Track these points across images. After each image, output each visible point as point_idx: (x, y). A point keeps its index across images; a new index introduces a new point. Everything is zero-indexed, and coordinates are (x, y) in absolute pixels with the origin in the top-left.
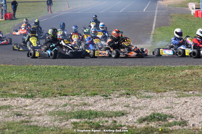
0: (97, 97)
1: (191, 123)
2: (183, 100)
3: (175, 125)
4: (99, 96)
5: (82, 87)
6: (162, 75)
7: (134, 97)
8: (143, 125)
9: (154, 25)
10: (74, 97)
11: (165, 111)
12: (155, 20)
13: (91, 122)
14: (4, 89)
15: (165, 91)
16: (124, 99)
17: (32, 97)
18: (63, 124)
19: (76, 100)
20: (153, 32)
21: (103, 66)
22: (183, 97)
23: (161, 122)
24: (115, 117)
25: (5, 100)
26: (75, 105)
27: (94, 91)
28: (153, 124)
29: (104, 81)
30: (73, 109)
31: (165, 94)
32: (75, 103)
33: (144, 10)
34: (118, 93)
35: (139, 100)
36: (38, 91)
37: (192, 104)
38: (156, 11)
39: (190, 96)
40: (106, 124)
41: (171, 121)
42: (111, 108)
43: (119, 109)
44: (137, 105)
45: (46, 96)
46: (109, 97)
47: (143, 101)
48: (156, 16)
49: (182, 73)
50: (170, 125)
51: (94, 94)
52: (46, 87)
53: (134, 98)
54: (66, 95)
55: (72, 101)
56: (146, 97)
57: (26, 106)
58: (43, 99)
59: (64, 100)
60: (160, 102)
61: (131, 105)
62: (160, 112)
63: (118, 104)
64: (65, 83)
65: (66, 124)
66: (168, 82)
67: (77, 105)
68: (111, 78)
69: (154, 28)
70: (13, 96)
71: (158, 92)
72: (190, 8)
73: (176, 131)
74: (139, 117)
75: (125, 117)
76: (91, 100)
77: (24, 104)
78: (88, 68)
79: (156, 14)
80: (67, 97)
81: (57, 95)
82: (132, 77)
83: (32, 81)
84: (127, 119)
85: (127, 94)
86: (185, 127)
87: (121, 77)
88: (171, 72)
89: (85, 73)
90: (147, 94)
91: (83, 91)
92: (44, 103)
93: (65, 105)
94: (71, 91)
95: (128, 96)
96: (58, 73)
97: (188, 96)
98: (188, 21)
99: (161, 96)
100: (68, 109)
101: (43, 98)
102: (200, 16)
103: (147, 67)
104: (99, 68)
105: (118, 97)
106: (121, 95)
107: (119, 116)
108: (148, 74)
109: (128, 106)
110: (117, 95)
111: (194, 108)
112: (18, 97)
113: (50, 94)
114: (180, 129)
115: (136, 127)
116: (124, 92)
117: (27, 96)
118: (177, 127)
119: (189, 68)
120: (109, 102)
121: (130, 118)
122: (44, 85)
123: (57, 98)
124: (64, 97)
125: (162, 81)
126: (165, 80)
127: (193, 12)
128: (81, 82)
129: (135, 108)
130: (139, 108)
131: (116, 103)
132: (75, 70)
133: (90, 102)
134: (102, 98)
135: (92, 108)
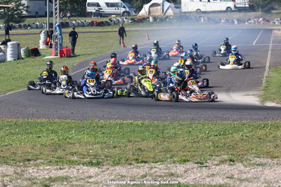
0: (189, 165)
4: (191, 163)
5: (167, 151)
6: (279, 133)
7: (240, 164)
10: (156, 165)
12: (269, 56)
16: (226, 167)
17: (98, 164)
19: (160, 168)
20: (266, 74)
21: (197, 122)
25: (60, 169)
26: (157, 176)
27: (184, 156)
29: (199, 142)
32: (158, 174)
33: (254, 44)
34: (218, 158)
35: (247, 168)
36: (106, 156)
38: (271, 44)
42: (208, 180)
43: (220, 181)
44: (244, 176)
45: (117, 163)
46: (205, 164)
47: (253, 170)
48: (270, 52)
51: (185, 161)
52: (117, 151)
53: (240, 166)
54: (145, 162)
55: (154, 170)
56: (257, 165)
57: (90, 177)
58: (111, 169)
59: (143, 169)
61: (236, 176)
63: (218, 174)
64: (143, 145)
67: (161, 176)
68: (208, 137)
69: (267, 68)
70: (71, 163)
71: (273, 157)
76: (180, 169)
77: (87, 174)
78: (176, 124)
79: (270, 48)
80: (147, 165)
81: (133, 162)
82: (237, 136)
83: (98, 143)
85: (231, 160)
87: (222, 137)
89: (172, 131)
90: (258, 160)
91: (168, 156)
92: (115, 173)
93: (144, 176)
94: (152, 155)
95: (232, 163)
96: (134, 131)
99: (277, 164)
101: (113, 166)
103: (258, 123)
104: (191, 124)
105: (217, 165)
106: (223, 162)
108: (260, 133)
109: (231, 177)
110: (216, 162)
112: (79, 164)
113: (123, 161)
116: (226, 157)
117: (91, 164)
120: (205, 171)
122: (115, 147)
123: (132, 166)
124: (142, 164)
125: (279, 142)
128: (166, 143)
129: (241, 180)
130: (247, 180)
131: (215, 173)
132: (157, 126)
133: (178, 171)
134: (196, 165)
135: (182, 181)
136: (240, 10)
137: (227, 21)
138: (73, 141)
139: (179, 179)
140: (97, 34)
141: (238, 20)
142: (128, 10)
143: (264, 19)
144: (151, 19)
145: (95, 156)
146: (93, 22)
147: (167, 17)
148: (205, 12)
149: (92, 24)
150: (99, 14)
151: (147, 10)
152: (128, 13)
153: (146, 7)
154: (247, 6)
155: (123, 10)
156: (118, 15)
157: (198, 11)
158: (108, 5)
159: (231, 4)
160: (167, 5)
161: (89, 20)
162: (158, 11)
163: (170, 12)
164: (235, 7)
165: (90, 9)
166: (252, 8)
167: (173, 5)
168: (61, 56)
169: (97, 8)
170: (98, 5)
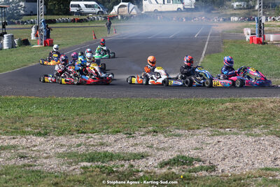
0: (119, 136)
1: (220, 168)
2: (217, 139)
3: (201, 170)
4: (121, 134)
5: (105, 123)
6: (200, 109)
7: (162, 135)
8: (164, 170)
9: (204, 52)
10: (93, 135)
11: (193, 153)
12: (206, 46)
13: (104, 167)
14: (18, 125)
15: (198, 129)
16: (149, 138)
17: (45, 134)
18: (72, 168)
19: (95, 139)
20: (201, 60)
21: (135, 99)
22: (217, 135)
23: (185, 166)
24: (134, 160)
25: (14, 138)
26: (91, 145)
27: (117, 127)
28: (175, 170)
29: (133, 115)
30: (87, 150)
31: (198, 132)
32: (92, 143)
33: (196, 36)
34: (144, 130)
35: (166, 139)
36: (54, 128)
37: (226, 144)
38: (209, 37)
39: (226, 134)
40: (121, 169)
41: (197, 166)
42: (131, 149)
43: (141, 150)
44: (162, 146)
45: (61, 133)
46: (133, 135)
47: (170, 140)
48: (207, 43)
49: (222, 107)
50: (195, 171)
51: (117, 132)
52: (65, 123)
53: (161, 137)
54: (85, 133)
55: (90, 140)
56: (176, 136)
57: (35, 146)
58: (57, 138)
59: (82, 139)
60: (190, 142)
61: (155, 146)
62: (186, 154)
63: (141, 144)
64: (87, 118)
65: (74, 169)
66: (205, 116)
67: (93, 145)
68: (141, 112)
69: (203, 55)
70: (24, 133)
71: (190, 129)
72: (245, 33)
73: (202, 177)
74: (161, 160)
75: (144, 160)
76: (112, 138)
77: (34, 143)
78: (117, 101)
79: (208, 40)
80: (85, 135)
81: (75, 133)
82: (165, 111)
83: (52, 116)
84: (147, 163)
85: (155, 132)
86: (213, 174)
87: (153, 111)
88: (210, 105)
89: (114, 106)
90: (178, 131)
91: (105, 127)
92: (57, 142)
93: (79, 145)
94: (91, 127)
95: (155, 134)
96: (83, 106)
97: (222, 134)
98: (242, 47)
99: (192, 135)
100: (82, 149)
101: (58, 136)
102: (255, 42)
103: (184, 99)
104: (130, 101)
105: (143, 135)
106: (148, 133)
107: (138, 159)
108: (184, 108)
109: (151, 147)
110: (142, 133)
111: (228, 149)
112: (30, 134)
113: (67, 132)
114: (206, 176)
115: (155, 173)
116: (151, 129)
117: (39, 134)
118: (204, 173)
119: (231, 101)
120: (131, 141)
121: (151, 162)
122: (64, 120)
123: (73, 136)
124: (82, 135)
125: (198, 116)
126: (202, 114)
127: (248, 38)
128: (106, 116)
129: (158, 149)
130: (164, 149)
131: (138, 143)
132: (102, 102)
133: (109, 141)
134: (125, 136)
135: (109, 149)
136: (187, 10)
137: (178, 19)
138: (31, 115)
139: (108, 148)
140: (78, 29)
141: (186, 18)
142: (101, 10)
143: (206, 18)
144: (119, 17)
145: (45, 127)
146: (74, 19)
147: (132, 16)
148: (161, 12)
149: (74, 21)
150: (79, 13)
151: (116, 10)
152: (102, 12)
153: (116, 8)
154: (193, 7)
155: (98, 10)
156: (94, 14)
157: (156, 11)
158: (86, 6)
159: (181, 6)
160: (132, 6)
161: (71, 18)
162: (125, 11)
163: (134, 12)
164: (184, 8)
165: (73, 9)
166: (196, 9)
167: (136, 6)
168: (45, 45)
169: (78, 9)
170: (79, 6)
